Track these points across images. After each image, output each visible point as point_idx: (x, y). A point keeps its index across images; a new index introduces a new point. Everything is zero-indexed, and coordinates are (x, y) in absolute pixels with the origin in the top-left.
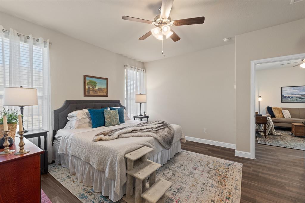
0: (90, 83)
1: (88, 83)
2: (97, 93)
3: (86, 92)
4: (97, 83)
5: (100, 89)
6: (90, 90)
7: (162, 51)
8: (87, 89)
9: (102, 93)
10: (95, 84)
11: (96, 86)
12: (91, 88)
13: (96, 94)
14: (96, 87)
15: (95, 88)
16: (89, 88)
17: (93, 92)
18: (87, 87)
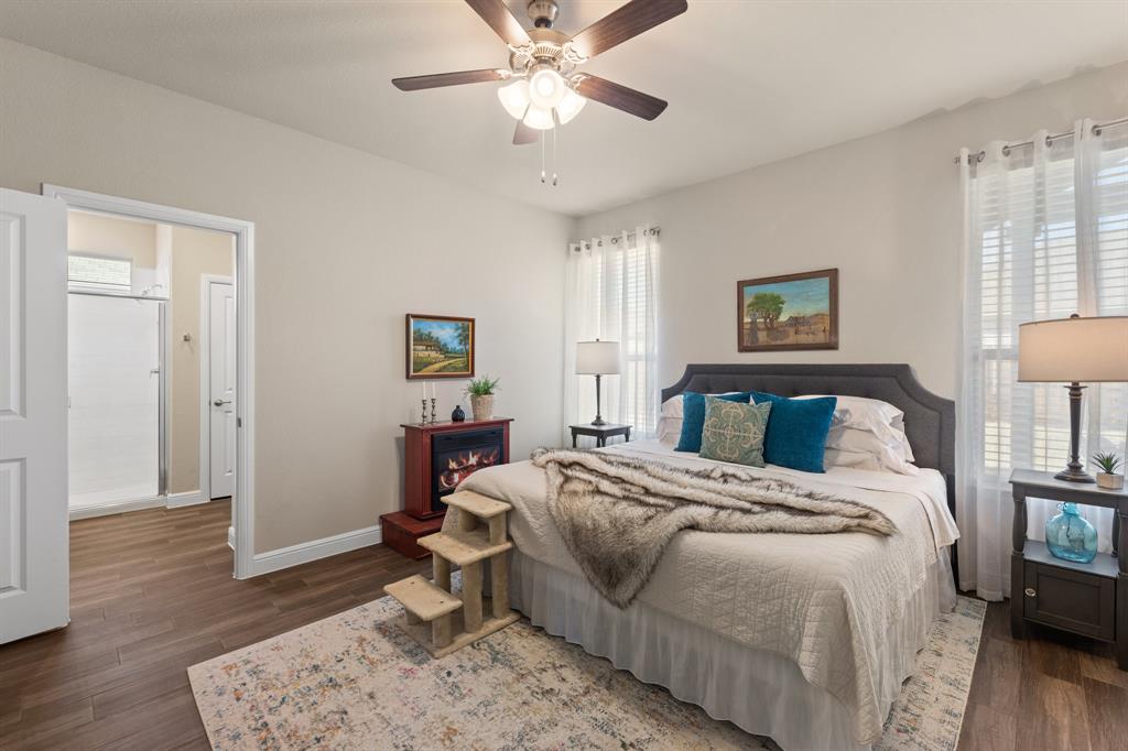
0: (757, 304)
1: (749, 306)
2: (786, 335)
3: (746, 338)
4: (783, 298)
5: (796, 322)
6: (759, 329)
7: (543, 174)
8: (747, 327)
9: (807, 334)
10: (776, 303)
11: (779, 311)
12: (762, 320)
13: (779, 342)
14: (779, 314)
15: (777, 318)
16: (753, 323)
17: (768, 336)
18: (747, 320)
